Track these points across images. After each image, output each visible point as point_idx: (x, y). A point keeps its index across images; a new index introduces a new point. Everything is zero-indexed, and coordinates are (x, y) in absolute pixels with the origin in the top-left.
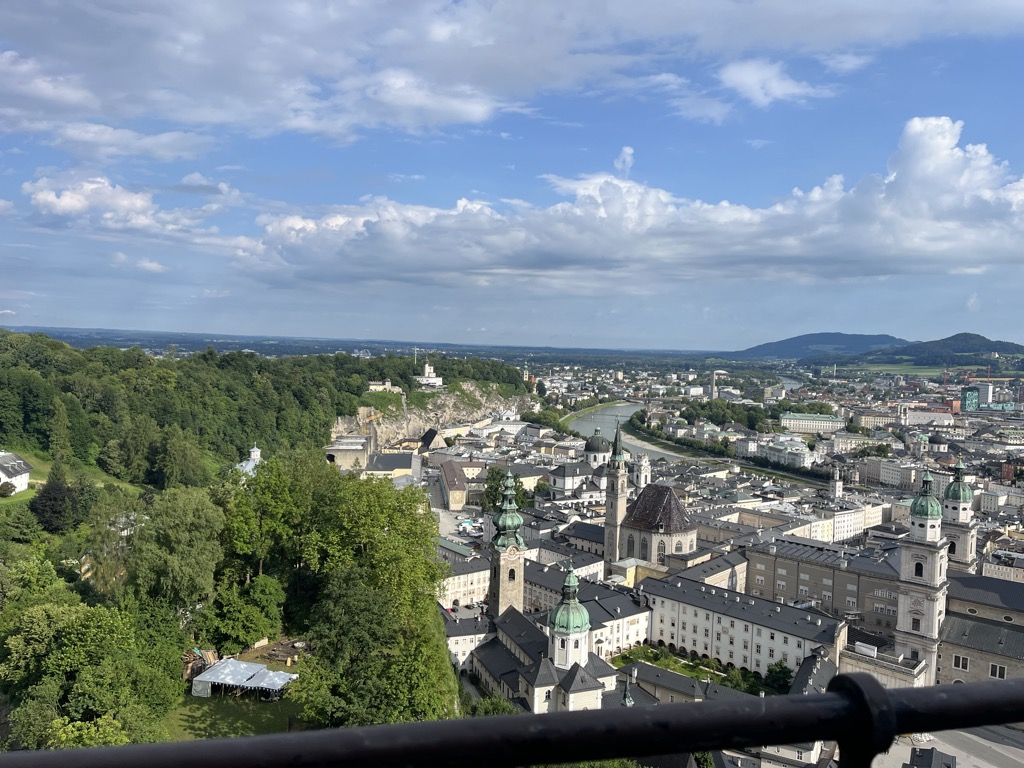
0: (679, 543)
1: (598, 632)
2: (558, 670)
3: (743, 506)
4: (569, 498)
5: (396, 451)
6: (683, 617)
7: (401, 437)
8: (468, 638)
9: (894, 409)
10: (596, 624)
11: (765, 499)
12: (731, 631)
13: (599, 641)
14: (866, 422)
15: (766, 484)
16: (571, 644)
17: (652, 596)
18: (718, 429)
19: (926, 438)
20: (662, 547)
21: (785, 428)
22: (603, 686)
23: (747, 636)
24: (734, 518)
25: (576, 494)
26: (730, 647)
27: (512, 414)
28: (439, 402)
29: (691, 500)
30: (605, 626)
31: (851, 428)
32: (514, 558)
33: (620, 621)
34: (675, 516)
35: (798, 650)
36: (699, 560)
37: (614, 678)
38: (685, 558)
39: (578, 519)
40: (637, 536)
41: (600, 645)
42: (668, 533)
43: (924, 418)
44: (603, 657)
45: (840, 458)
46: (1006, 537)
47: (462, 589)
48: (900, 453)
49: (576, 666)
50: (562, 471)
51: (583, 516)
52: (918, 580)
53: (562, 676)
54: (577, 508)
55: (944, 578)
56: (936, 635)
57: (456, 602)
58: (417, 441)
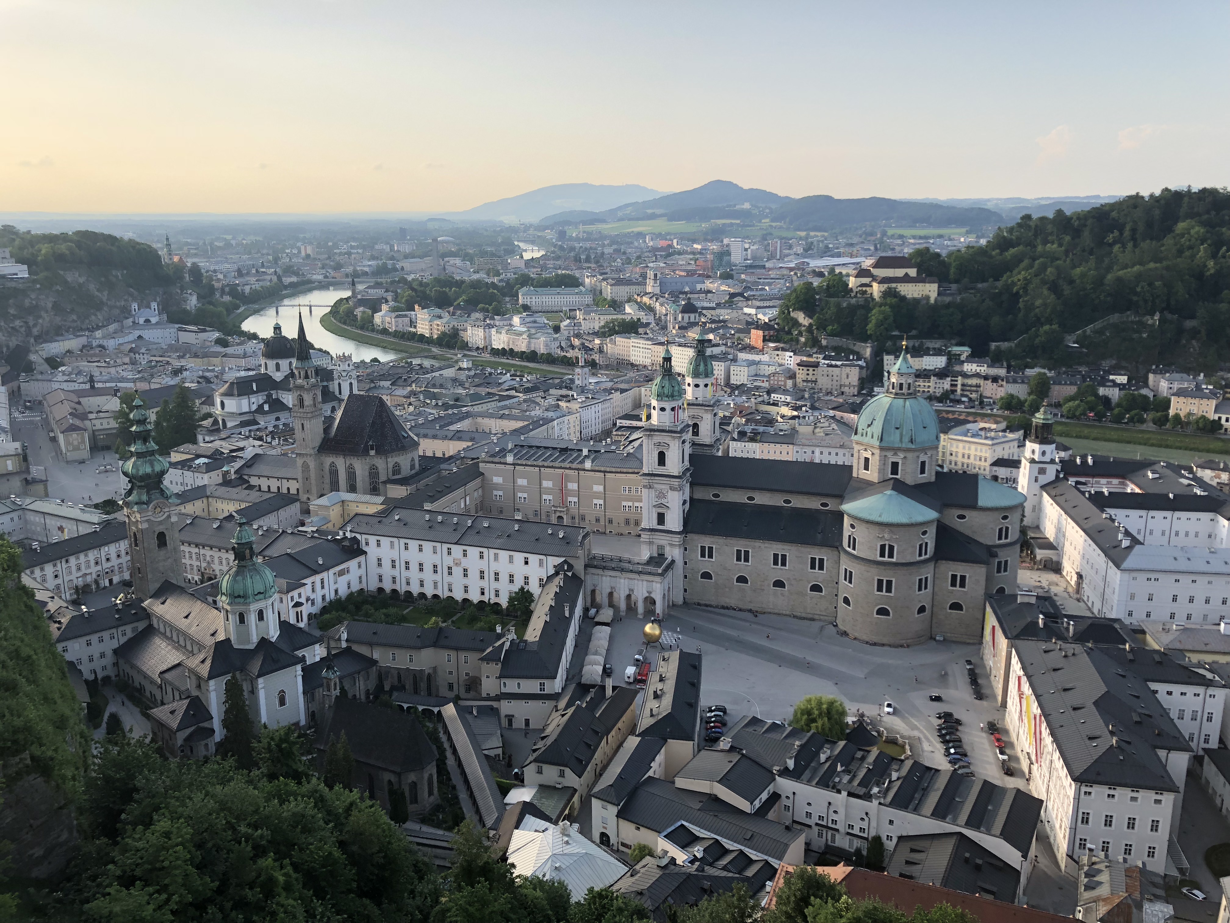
0: (397, 465)
1: (295, 593)
2: (237, 653)
3: (475, 409)
4: (247, 424)
6: (405, 556)
8: (105, 635)
10: (290, 583)
11: (503, 398)
12: (465, 563)
13: (298, 604)
15: (504, 378)
16: (252, 616)
17: (364, 536)
18: (445, 314)
19: (676, 307)
20: (373, 473)
22: (303, 659)
23: (483, 565)
25: (255, 418)
26: (466, 581)
27: (153, 313)
29: (411, 408)
30: (305, 584)
32: (161, 517)
33: (324, 575)
34: (388, 432)
35: (541, 569)
36: (422, 484)
37: (317, 647)
38: (405, 483)
39: (260, 451)
40: (341, 463)
41: (299, 609)
42: (381, 453)
44: (302, 623)
46: (753, 410)
47: (94, 569)
49: (263, 642)
50: (234, 389)
51: (267, 447)
52: (661, 470)
54: (258, 436)
55: (687, 463)
56: (680, 528)
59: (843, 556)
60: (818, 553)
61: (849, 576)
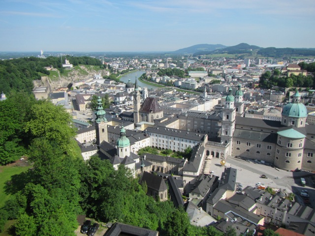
0: (158, 115)
1: (133, 146)
2: (121, 159)
3: (177, 102)
4: (121, 104)
5: (58, 92)
6: (159, 138)
7: (59, 87)
8: (90, 152)
9: (222, 68)
10: (132, 143)
11: (184, 99)
12: (174, 141)
13: (134, 148)
14: (214, 73)
15: (184, 95)
16: (124, 150)
17: (150, 133)
18: (169, 78)
19: (231, 77)
20: (152, 117)
21: (190, 76)
22: (135, 162)
23: (179, 142)
24: (175, 106)
25: (124, 102)
26: (174, 146)
27: (99, 76)
28: (72, 73)
29: (161, 101)
30: (135, 144)
31: (210, 75)
32: (103, 125)
33: (140, 142)
34: (156, 107)
35: (194, 144)
36: (164, 120)
37: (139, 159)
38: (159, 120)
39: (125, 110)
40: (144, 114)
41: (134, 150)
42: (154, 113)
43: (230, 71)
44: (135, 153)
45: (206, 85)
46: (252, 105)
47: (87, 137)
48: (223, 82)
49: (126, 157)
50: (118, 95)
51: (126, 110)
52: (227, 120)
53: (122, 160)
54: (124, 107)
55: (234, 119)
56: (232, 136)
57: (85, 141)
58: (66, 88)
59: (277, 146)
60: (270, 144)
61: (278, 152)
